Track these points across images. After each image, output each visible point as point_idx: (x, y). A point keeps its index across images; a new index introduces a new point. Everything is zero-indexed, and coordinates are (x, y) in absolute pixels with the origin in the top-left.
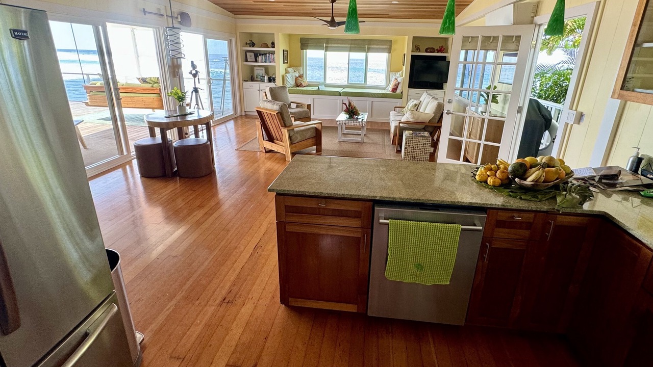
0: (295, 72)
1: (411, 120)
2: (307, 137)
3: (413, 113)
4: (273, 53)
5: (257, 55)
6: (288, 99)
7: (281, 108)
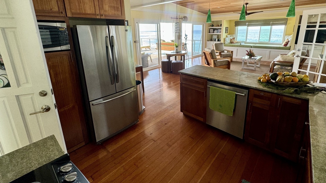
0: (231, 36)
1: (282, 60)
2: (223, 64)
3: (282, 56)
4: (221, 29)
5: (214, 30)
6: (223, 48)
7: (211, 51)
